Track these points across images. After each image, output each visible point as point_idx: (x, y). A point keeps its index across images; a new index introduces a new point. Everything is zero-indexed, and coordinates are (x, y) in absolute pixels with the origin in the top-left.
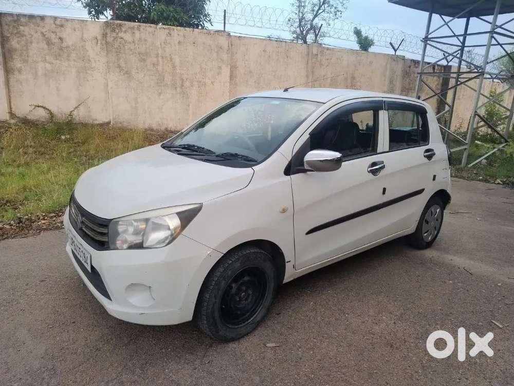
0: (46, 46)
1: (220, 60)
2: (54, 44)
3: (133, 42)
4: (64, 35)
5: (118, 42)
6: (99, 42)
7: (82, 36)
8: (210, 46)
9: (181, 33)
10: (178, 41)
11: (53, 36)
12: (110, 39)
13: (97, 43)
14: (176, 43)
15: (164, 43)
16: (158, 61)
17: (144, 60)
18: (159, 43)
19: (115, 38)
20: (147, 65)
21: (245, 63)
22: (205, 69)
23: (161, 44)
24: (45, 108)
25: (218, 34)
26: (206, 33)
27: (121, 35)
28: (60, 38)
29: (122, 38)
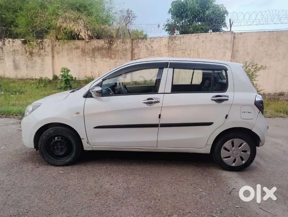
0: (146, 51)
1: (225, 48)
2: (149, 50)
3: (180, 44)
4: (153, 45)
5: (174, 45)
6: (167, 47)
7: (160, 45)
8: (220, 41)
9: (204, 36)
10: (202, 41)
11: (149, 46)
12: (170, 44)
13: (166, 47)
14: (201, 42)
15: (195, 43)
16: (191, 53)
17: (184, 53)
18: (192, 43)
19: (172, 44)
20: (185, 55)
21: (244, 48)
22: (216, 54)
23: (193, 44)
24: (143, 77)
25: (225, 33)
26: (218, 34)
27: (176, 42)
28: (152, 47)
29: (175, 43)
